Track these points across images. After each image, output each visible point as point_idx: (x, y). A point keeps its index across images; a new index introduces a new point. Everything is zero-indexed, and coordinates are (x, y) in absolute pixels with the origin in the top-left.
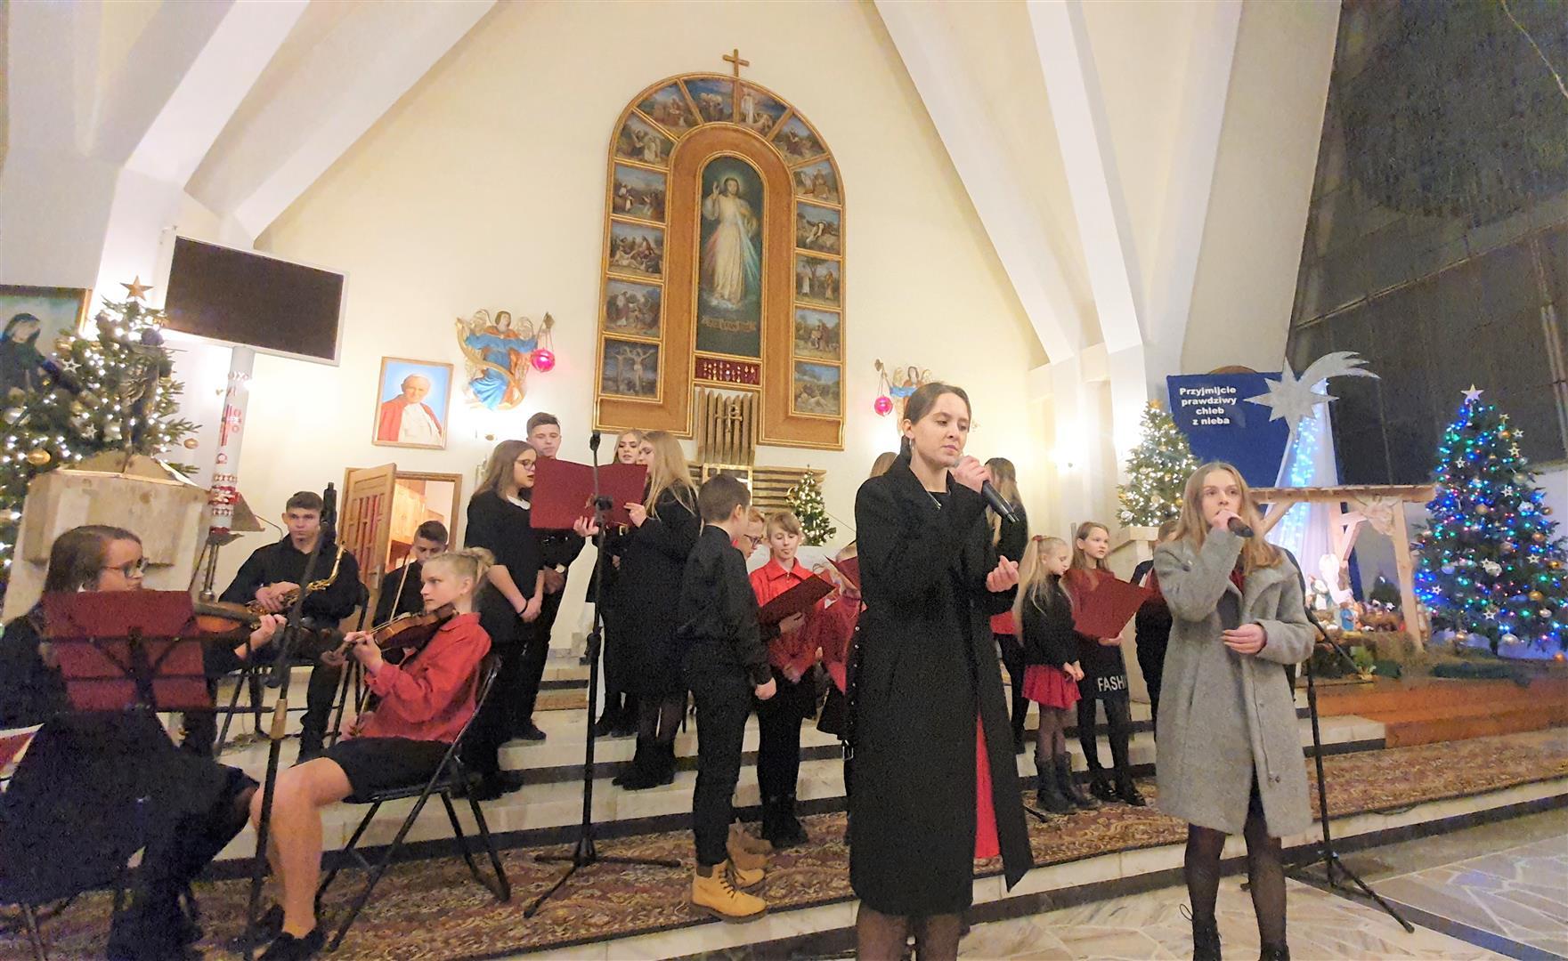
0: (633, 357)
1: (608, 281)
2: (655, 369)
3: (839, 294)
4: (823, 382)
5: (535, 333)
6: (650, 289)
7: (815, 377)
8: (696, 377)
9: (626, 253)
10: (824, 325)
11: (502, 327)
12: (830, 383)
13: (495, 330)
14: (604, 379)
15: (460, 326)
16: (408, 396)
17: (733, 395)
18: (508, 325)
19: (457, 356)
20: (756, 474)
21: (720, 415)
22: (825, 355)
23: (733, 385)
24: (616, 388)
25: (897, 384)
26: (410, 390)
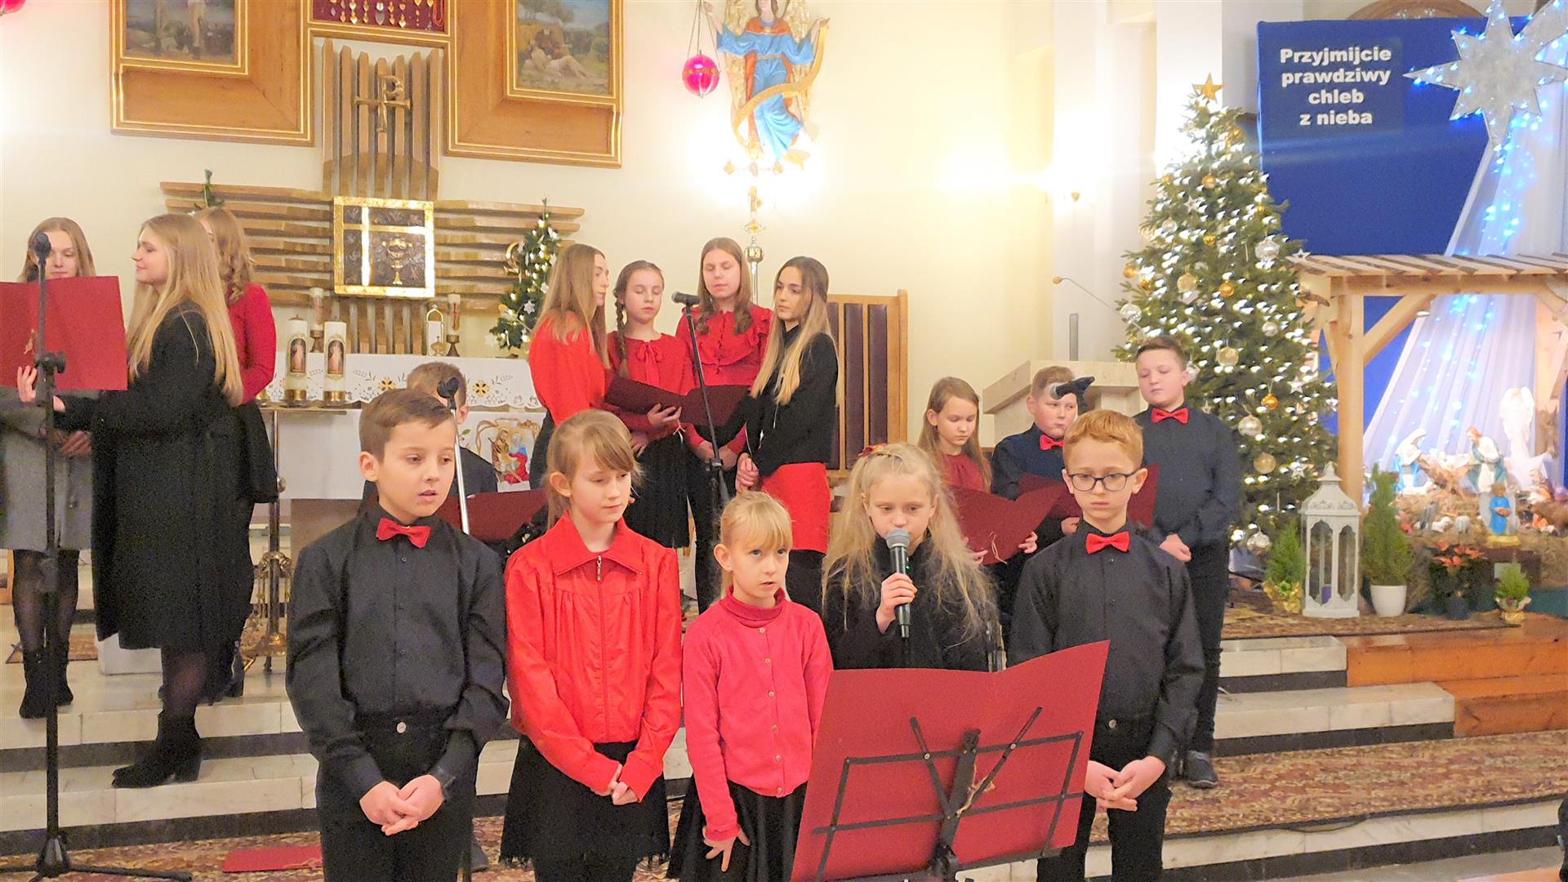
2: (231, 5)
4: (576, 25)
7: (560, 15)
8: (317, 16)
12: (591, 27)
14: (129, 25)
17: (391, 53)
20: (442, 216)
21: (364, 95)
23: (392, 32)
24: (153, 44)
25: (731, 27)
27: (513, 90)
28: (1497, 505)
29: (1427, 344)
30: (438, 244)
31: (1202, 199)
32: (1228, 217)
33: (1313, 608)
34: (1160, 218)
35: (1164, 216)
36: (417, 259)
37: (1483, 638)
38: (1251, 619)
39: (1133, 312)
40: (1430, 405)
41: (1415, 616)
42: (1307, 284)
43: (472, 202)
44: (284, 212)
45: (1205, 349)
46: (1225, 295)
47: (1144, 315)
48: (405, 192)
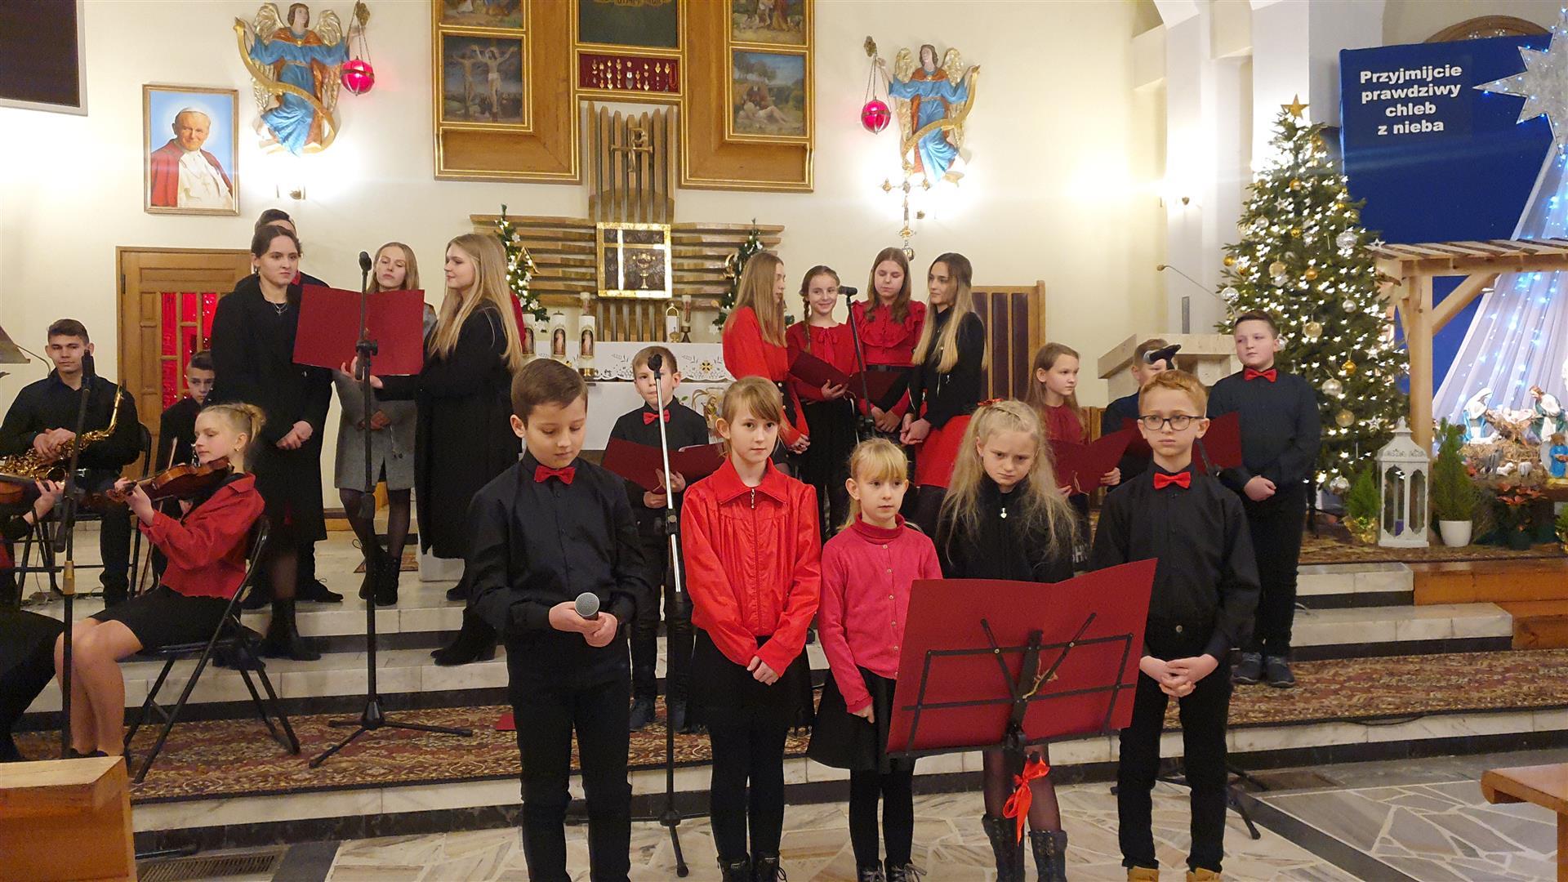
0: (486, 59)
2: (519, 78)
4: (778, 82)
5: (345, 35)
8: (583, 84)
11: (298, 28)
12: (790, 83)
13: (287, 34)
14: (446, 98)
15: (240, 31)
16: (184, 140)
17: (638, 111)
18: (306, 25)
19: (241, 77)
20: (678, 235)
21: (618, 144)
22: (782, 36)
23: (638, 95)
24: (463, 111)
25: (900, 77)
26: (184, 134)
27: (730, 135)
28: (1556, 452)
29: (1494, 317)
30: (674, 257)
31: (1290, 200)
32: (1313, 213)
33: (1387, 540)
34: (1253, 216)
35: (1257, 214)
36: (658, 269)
37: (1543, 565)
38: (1333, 548)
39: (1232, 294)
40: (1497, 368)
41: (1479, 548)
42: (1383, 268)
43: (700, 223)
44: (560, 235)
45: (1293, 323)
46: (1310, 279)
47: (1241, 297)
48: (650, 217)
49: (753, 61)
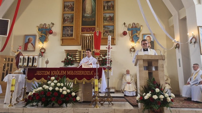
0: (68, 29)
1: (63, 14)
2: (73, 31)
3: (114, 9)
4: (110, 29)
5: (51, 27)
6: (72, 14)
7: (108, 28)
9: (67, 8)
10: (110, 16)
11: (45, 27)
12: (112, 29)
13: (43, 27)
14: (63, 34)
17: (89, 35)
18: (46, 26)
19: (37, 33)
21: (86, 39)
22: (111, 23)
23: (90, 32)
24: (65, 36)
25: (129, 28)
26: (29, 41)
27: (102, 37)
49: (106, 27)
